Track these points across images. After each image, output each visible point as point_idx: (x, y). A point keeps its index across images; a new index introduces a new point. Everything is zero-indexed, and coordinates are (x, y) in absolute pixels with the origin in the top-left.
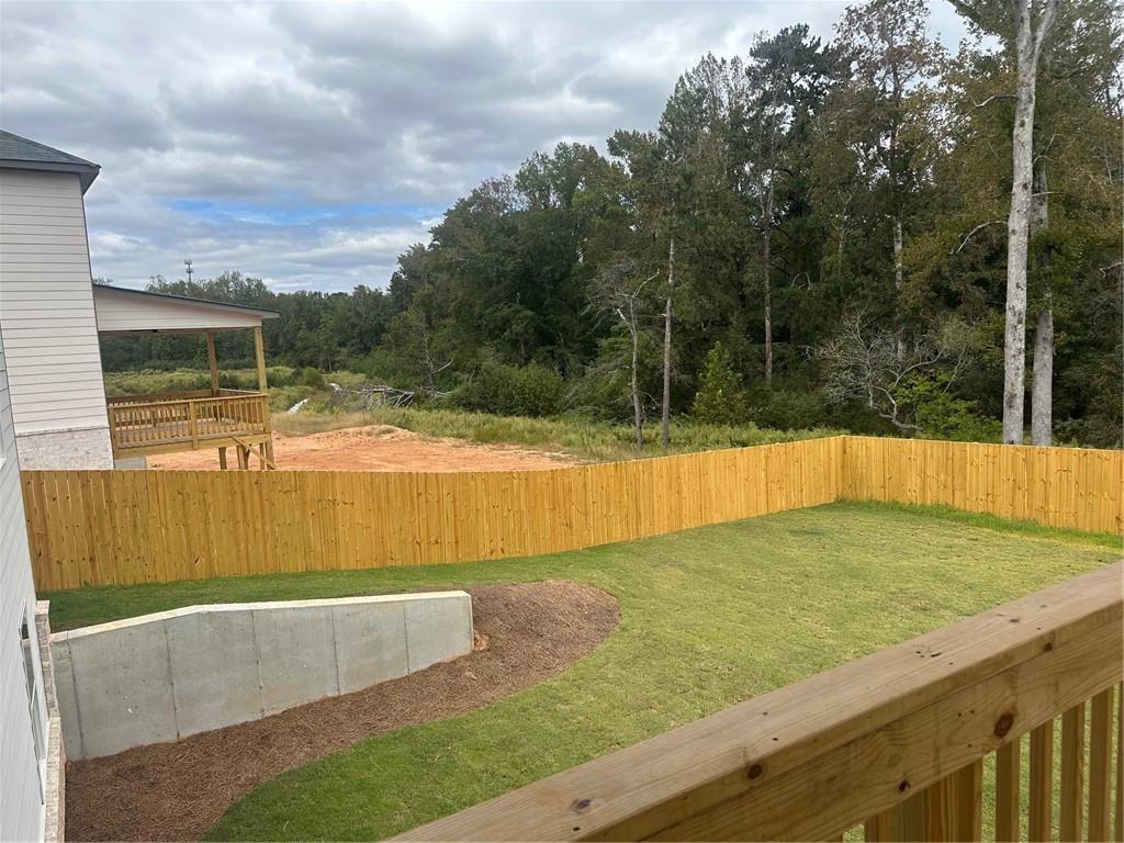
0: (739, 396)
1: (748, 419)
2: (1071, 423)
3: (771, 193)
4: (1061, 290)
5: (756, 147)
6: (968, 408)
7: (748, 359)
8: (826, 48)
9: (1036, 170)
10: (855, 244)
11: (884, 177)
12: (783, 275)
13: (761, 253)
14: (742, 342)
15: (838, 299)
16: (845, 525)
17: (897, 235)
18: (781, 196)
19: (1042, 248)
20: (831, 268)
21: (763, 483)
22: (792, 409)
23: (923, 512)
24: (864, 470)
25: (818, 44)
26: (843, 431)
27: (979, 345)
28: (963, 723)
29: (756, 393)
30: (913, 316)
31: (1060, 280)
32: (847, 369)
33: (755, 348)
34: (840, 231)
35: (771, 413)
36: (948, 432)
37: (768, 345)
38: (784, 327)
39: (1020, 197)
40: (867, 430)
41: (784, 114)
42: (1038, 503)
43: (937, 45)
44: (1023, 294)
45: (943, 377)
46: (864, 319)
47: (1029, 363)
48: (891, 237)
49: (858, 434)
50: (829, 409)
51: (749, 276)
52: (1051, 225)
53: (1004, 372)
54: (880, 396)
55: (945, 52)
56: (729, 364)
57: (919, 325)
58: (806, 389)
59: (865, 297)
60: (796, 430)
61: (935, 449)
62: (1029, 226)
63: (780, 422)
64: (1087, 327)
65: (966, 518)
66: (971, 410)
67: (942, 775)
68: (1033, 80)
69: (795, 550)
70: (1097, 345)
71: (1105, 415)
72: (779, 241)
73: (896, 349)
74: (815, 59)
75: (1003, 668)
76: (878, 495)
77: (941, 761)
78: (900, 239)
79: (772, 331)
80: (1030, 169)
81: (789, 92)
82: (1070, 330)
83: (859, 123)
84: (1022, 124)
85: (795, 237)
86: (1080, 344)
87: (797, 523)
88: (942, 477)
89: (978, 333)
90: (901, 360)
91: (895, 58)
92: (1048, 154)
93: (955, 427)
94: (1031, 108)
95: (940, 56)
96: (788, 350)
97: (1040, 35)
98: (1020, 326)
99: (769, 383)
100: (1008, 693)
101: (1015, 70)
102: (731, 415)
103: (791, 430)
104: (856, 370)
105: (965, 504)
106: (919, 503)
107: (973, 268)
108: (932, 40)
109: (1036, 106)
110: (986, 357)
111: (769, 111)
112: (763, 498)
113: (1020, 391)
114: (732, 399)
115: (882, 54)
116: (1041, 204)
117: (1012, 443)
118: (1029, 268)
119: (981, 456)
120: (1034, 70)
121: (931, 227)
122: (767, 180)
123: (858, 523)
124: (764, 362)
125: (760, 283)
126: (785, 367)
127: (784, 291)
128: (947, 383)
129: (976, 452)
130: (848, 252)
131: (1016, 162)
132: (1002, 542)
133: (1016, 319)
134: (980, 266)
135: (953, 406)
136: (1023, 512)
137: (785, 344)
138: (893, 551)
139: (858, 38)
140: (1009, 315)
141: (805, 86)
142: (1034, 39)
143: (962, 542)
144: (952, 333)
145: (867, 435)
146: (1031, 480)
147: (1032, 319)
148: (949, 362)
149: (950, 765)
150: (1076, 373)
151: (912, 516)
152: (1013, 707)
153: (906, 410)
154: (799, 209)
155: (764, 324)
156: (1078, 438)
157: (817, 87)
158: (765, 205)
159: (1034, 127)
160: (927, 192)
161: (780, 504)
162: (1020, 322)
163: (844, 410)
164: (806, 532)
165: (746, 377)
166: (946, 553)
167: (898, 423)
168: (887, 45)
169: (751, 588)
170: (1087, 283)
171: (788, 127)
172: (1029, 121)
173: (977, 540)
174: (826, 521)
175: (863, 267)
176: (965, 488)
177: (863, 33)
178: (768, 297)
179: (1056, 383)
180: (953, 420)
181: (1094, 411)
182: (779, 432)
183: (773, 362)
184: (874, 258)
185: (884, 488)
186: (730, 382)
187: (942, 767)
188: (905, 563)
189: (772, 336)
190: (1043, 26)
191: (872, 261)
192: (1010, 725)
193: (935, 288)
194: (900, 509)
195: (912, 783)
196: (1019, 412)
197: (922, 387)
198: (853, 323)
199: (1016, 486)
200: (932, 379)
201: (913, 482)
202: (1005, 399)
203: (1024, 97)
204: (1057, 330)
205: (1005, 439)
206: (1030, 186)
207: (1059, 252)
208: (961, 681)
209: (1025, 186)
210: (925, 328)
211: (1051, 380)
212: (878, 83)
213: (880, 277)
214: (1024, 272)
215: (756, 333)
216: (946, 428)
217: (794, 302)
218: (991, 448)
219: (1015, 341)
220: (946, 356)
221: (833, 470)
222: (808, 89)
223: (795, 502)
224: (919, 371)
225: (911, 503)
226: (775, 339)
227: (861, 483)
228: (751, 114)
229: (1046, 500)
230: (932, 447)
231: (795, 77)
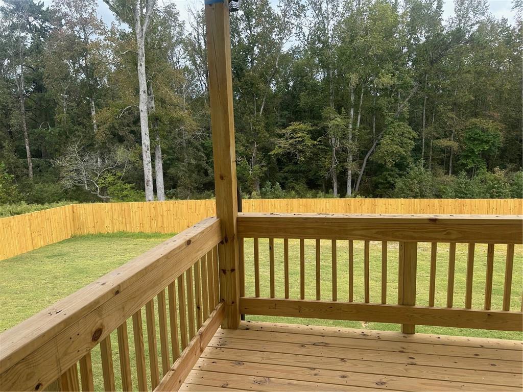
0: (14, 187)
1: (20, 200)
2: (172, 191)
3: (22, 78)
4: (163, 137)
5: (10, 52)
6: (131, 187)
7: (18, 167)
8: (48, 8)
9: (148, 85)
10: (72, 110)
11: (84, 79)
12: (34, 122)
13: (19, 109)
14: (13, 158)
15: (66, 136)
16: (76, 248)
17: (92, 107)
18: (28, 81)
19: (154, 119)
20: (60, 120)
21: (29, 233)
22: (47, 192)
23: (113, 236)
24: (84, 220)
25: (43, 5)
26: (75, 202)
27: (133, 159)
28: (73, 341)
29: (24, 186)
30: (103, 145)
31: (162, 133)
32: (73, 171)
33: (21, 161)
34: (64, 103)
35: (34, 195)
36: (124, 198)
37: (29, 159)
38: (38, 150)
39: (143, 97)
40: (87, 200)
41: (26, 37)
42: (160, 224)
43: (101, 21)
44: (148, 138)
45: (119, 174)
46: (79, 147)
47: (153, 167)
48: (90, 108)
49: (82, 203)
50: (66, 191)
51: (13, 121)
52: (156, 109)
53: (144, 171)
54: (90, 184)
55: (105, 25)
56: (5, 170)
57: (107, 150)
58: (53, 182)
59: (79, 136)
60: (49, 203)
61: (116, 206)
62: (148, 109)
63: (39, 200)
64: (175, 153)
65: (132, 236)
66: (132, 188)
67: (63, 372)
68: (143, 47)
69: (50, 266)
70: (178, 159)
71: (183, 187)
72: (30, 104)
73: (97, 162)
74: (41, 12)
75: (95, 308)
76: (92, 231)
77: (61, 365)
78: (94, 109)
79: (30, 152)
80: (146, 85)
81: (28, 26)
82: (168, 154)
83: (68, 50)
84: (141, 65)
85: (39, 103)
86: (173, 159)
87: (51, 252)
88: (121, 219)
89: (132, 154)
90: (99, 166)
91: (84, 23)
92: (152, 80)
93: (126, 196)
94: (144, 59)
95: (103, 27)
96: (41, 162)
97: (145, 28)
98: (148, 151)
99: (31, 179)
100: (98, 319)
101: (136, 41)
102: (10, 198)
103: (46, 203)
104: (78, 171)
105: (131, 229)
106: (111, 233)
107: (128, 125)
108: (99, 19)
109: (145, 58)
110: (137, 164)
111: (17, 33)
112: (29, 242)
113: (151, 179)
114: (9, 189)
115: (77, 19)
116: (152, 101)
117: (150, 201)
118: (149, 127)
119: (136, 207)
120: (143, 43)
121: (107, 105)
122: (19, 71)
123: (82, 246)
124: (28, 168)
125: (21, 126)
126: (40, 171)
127: (36, 131)
128: (121, 176)
129: (134, 206)
130: (69, 113)
131: (140, 81)
132: (147, 243)
133: (146, 148)
134: (131, 125)
135: (124, 187)
136: (155, 229)
137: (39, 159)
138: (100, 256)
139: (64, 8)
140: (143, 146)
141: (37, 25)
142: (142, 30)
143: (131, 246)
144: (121, 154)
145: (87, 203)
146: (157, 216)
147: (153, 148)
148: (121, 167)
149: (68, 364)
150: (172, 171)
151: (108, 239)
152: (102, 325)
153: (103, 190)
154: (39, 89)
155: (25, 148)
156: (175, 197)
157: (44, 28)
158: (19, 84)
159: (146, 67)
160: (105, 89)
161: (40, 243)
162: (148, 150)
163: (74, 191)
164: (55, 256)
165: (17, 177)
166: (124, 253)
167: (100, 196)
168: (78, 16)
169: (24, 292)
170: (172, 135)
171: (29, 45)
172: (143, 64)
173: (137, 244)
174: (66, 248)
175: (77, 121)
176: (131, 223)
177: (66, 6)
178: (26, 133)
179: (165, 175)
180: (125, 193)
181: (180, 186)
182: (40, 205)
183: (33, 168)
184: (83, 117)
185: (94, 227)
186: (7, 180)
187: (62, 368)
188: (106, 261)
189: (31, 154)
190: (145, 25)
191: (81, 119)
192: (101, 333)
193: (112, 133)
194: (103, 236)
195: (43, 383)
196: (151, 188)
197: (110, 178)
198: (73, 148)
199: (151, 219)
200: (115, 175)
201: (108, 222)
202: (145, 182)
203: (140, 54)
204: (163, 153)
205: (147, 200)
206: (146, 92)
207: (160, 121)
208: (69, 323)
209: (144, 92)
210: (109, 152)
211: (162, 174)
212: (76, 33)
213: (86, 127)
214: (148, 129)
215: (21, 153)
216: (122, 197)
217: (42, 137)
218: (140, 203)
219: (147, 158)
220: (119, 164)
221: (68, 222)
222: (39, 27)
223: (49, 241)
224: (109, 171)
225: (108, 233)
226: (33, 156)
227: (83, 226)
228: (6, 33)
229: (163, 224)
230: (115, 206)
231: (31, 19)
